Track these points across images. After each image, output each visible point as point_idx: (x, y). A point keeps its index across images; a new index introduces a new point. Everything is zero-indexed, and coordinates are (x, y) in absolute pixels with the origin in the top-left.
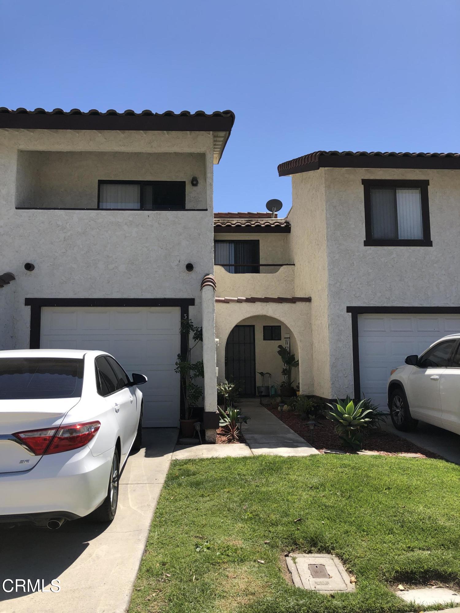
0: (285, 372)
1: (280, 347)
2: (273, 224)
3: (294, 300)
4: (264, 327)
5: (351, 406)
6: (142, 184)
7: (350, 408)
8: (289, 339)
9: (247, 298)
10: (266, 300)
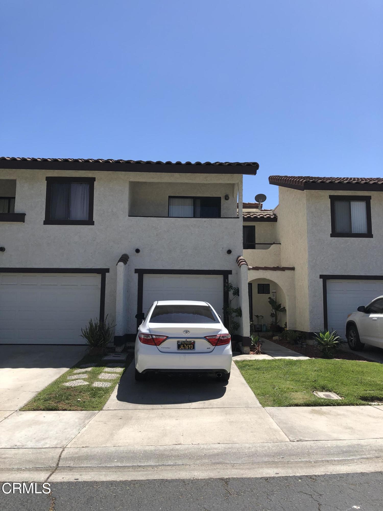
0: (273, 315)
1: (270, 298)
2: (265, 216)
3: (283, 269)
4: (258, 284)
5: (328, 334)
6: (195, 199)
7: (328, 335)
8: (275, 293)
9: (253, 267)
10: (266, 269)
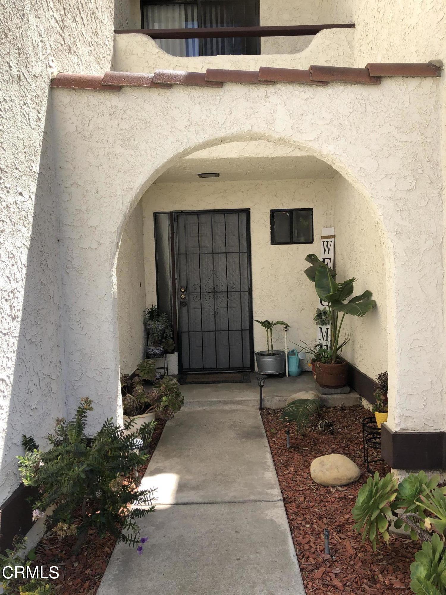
0: (323, 317)
1: (311, 258)
4: (273, 212)
8: (333, 239)
